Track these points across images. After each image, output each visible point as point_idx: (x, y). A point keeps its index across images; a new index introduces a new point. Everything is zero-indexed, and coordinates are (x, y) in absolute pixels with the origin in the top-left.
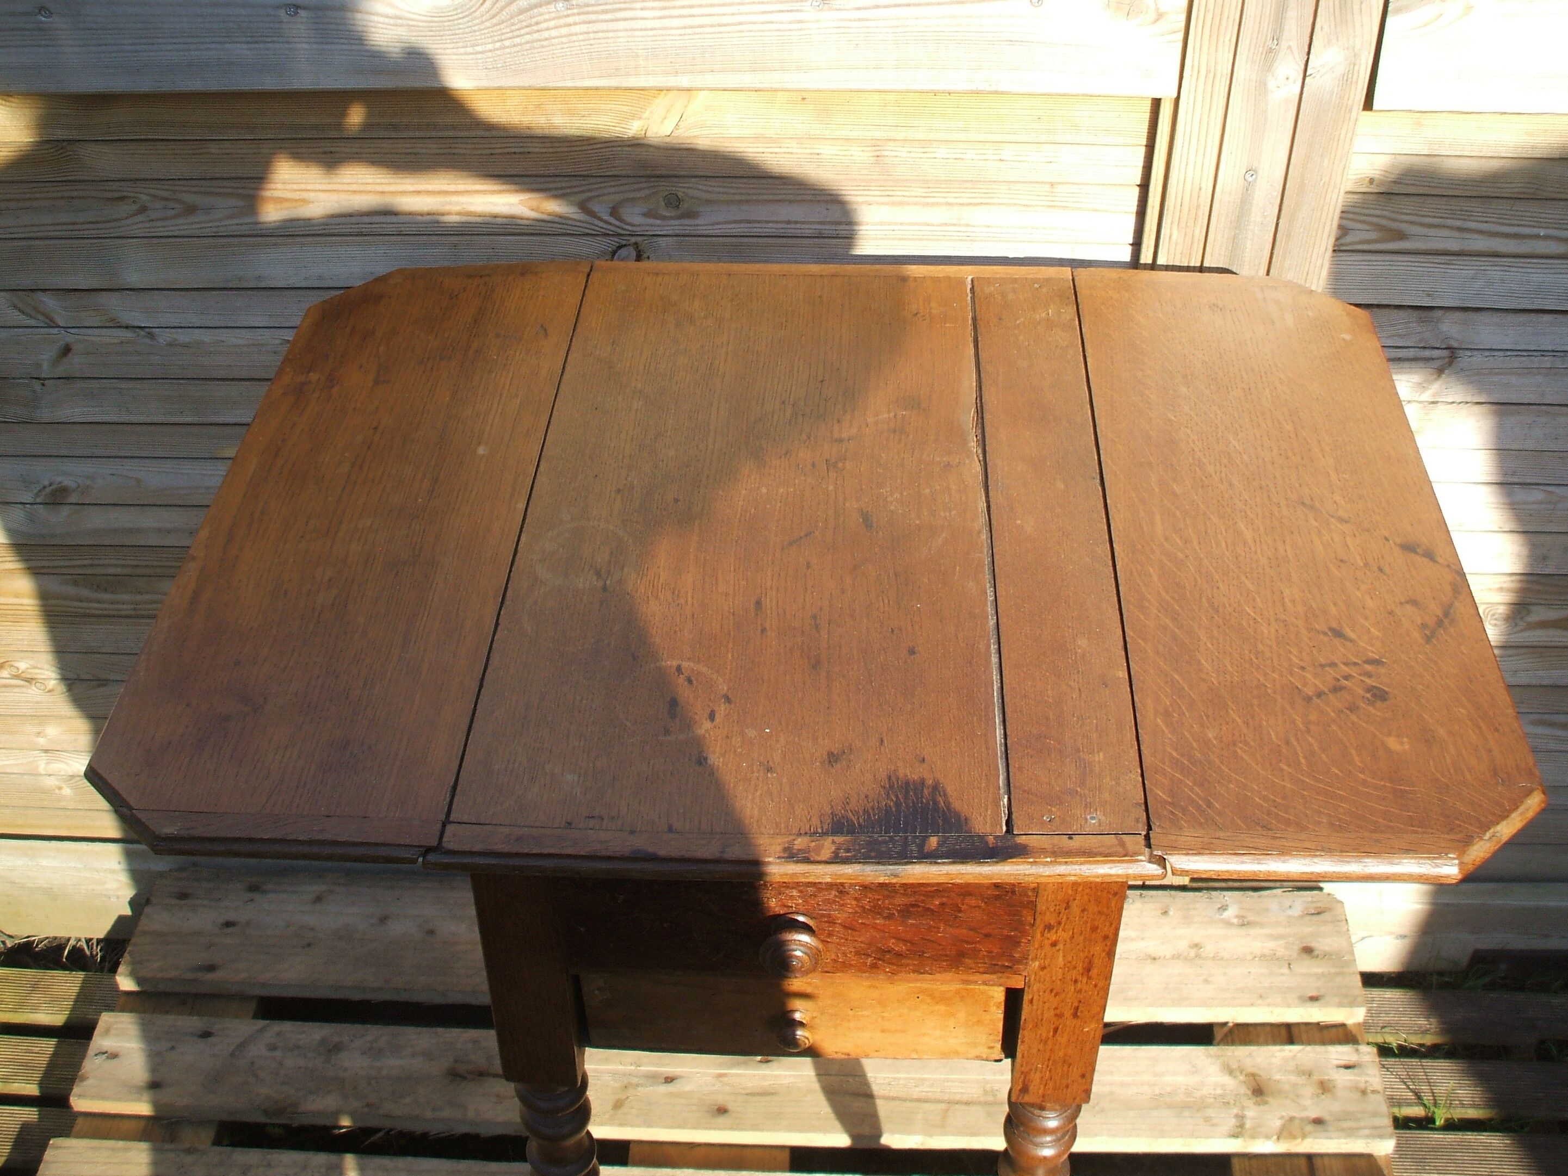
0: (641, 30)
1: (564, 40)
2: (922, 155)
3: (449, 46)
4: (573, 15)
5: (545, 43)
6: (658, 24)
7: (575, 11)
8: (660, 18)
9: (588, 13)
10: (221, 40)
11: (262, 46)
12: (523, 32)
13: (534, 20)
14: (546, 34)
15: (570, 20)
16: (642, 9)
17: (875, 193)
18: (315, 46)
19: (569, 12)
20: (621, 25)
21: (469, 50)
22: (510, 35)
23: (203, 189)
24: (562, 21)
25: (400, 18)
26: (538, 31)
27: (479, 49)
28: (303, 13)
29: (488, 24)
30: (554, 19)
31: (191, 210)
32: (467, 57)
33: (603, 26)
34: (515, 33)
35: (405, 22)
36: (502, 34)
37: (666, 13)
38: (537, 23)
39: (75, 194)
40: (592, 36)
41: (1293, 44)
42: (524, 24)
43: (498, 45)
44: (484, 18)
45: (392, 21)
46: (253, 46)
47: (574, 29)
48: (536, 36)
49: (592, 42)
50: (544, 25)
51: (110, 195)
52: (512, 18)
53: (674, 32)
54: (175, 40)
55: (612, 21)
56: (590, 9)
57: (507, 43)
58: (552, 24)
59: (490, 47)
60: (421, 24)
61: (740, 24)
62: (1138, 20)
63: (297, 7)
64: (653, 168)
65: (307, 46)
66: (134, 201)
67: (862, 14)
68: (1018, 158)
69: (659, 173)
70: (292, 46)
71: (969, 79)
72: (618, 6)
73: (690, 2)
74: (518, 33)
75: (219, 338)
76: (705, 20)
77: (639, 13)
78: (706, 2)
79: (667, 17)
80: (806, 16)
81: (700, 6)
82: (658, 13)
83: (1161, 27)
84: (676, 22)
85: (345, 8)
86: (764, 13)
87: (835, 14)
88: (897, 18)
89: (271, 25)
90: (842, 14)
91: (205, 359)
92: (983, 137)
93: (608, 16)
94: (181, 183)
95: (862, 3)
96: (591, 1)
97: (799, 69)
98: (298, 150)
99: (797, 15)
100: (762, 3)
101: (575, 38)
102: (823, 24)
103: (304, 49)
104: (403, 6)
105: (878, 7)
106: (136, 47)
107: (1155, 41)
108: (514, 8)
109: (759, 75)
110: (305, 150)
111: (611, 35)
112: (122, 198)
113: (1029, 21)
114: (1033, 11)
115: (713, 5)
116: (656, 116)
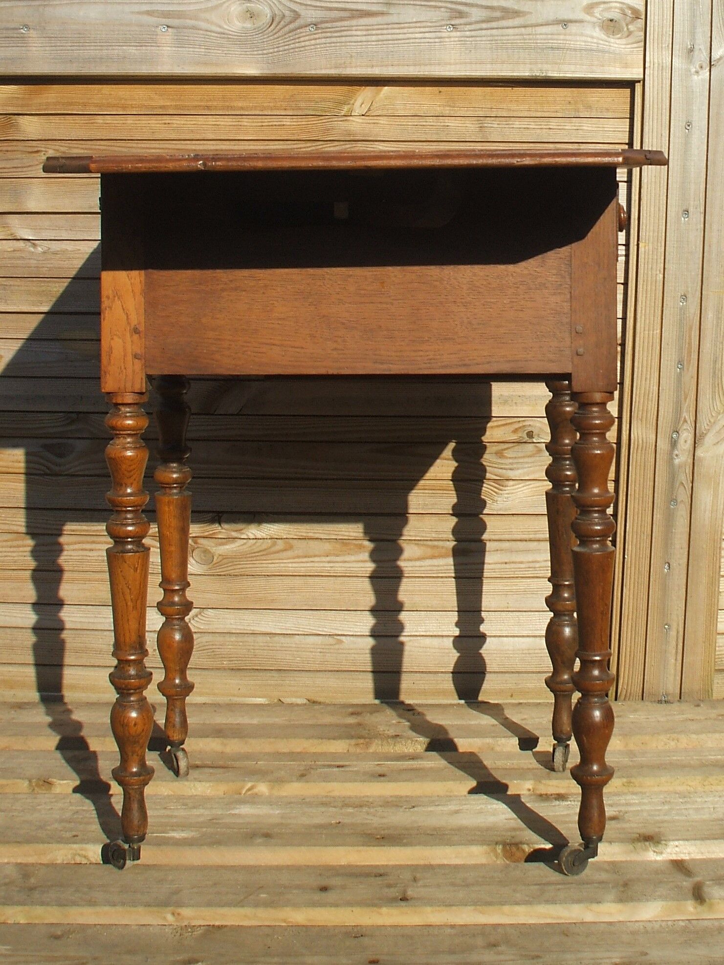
0: (355, 42)
1: (312, 47)
2: (506, 126)
3: (249, 50)
4: (319, 33)
5: (302, 49)
6: (364, 38)
7: (320, 31)
8: (365, 35)
9: (326, 32)
10: (121, 44)
11: (144, 48)
12: (290, 42)
13: (297, 36)
14: (303, 44)
15: (317, 36)
16: (356, 30)
18: (174, 49)
19: (316, 32)
20: (343, 39)
21: (260, 52)
22: (283, 44)
24: (312, 37)
25: (224, 34)
26: (299, 42)
27: (265, 52)
28: (170, 30)
29: (271, 38)
30: (308, 35)
32: (258, 56)
34: (286, 43)
35: (226, 36)
36: (279, 44)
37: (370, 32)
38: (299, 38)
39: (10, 148)
40: (328, 45)
41: (702, 47)
42: (291, 38)
43: (276, 50)
44: (270, 34)
45: (219, 35)
46: (139, 48)
47: (318, 41)
48: (297, 45)
49: (328, 49)
50: (302, 39)
51: (30, 150)
52: (285, 35)
53: (373, 43)
54: (96, 44)
55: (339, 37)
56: (329, 30)
57: (281, 49)
58: (307, 38)
59: (271, 51)
60: (234, 37)
61: (408, 39)
62: (619, 36)
63: (168, 27)
64: (354, 135)
65: (169, 48)
66: (44, 154)
67: (473, 33)
68: (559, 127)
69: (357, 138)
70: (161, 48)
71: (531, 70)
72: (343, 28)
73: (380, 27)
74: (288, 43)
75: (78, 248)
76: (389, 37)
77: (354, 33)
78: (390, 26)
79: (368, 35)
80: (443, 35)
81: (387, 29)
82: (364, 33)
83: (631, 39)
84: (374, 38)
85: (194, 28)
86: (421, 33)
87: (458, 34)
88: (492, 35)
89: (152, 36)
90: (462, 34)
91: (65, 263)
92: (539, 114)
93: (338, 34)
94: (75, 142)
95: (473, 27)
96: (329, 25)
97: (439, 64)
98: (150, 122)
99: (439, 34)
100: (420, 27)
101: (318, 46)
102: (452, 39)
103: (167, 50)
104: (225, 27)
105: (481, 29)
106: (72, 48)
107: (629, 46)
108: (287, 29)
109: (418, 68)
110: (153, 122)
111: (338, 44)
112: (37, 152)
113: (562, 37)
114: (563, 31)
115: (394, 29)
116: (358, 103)
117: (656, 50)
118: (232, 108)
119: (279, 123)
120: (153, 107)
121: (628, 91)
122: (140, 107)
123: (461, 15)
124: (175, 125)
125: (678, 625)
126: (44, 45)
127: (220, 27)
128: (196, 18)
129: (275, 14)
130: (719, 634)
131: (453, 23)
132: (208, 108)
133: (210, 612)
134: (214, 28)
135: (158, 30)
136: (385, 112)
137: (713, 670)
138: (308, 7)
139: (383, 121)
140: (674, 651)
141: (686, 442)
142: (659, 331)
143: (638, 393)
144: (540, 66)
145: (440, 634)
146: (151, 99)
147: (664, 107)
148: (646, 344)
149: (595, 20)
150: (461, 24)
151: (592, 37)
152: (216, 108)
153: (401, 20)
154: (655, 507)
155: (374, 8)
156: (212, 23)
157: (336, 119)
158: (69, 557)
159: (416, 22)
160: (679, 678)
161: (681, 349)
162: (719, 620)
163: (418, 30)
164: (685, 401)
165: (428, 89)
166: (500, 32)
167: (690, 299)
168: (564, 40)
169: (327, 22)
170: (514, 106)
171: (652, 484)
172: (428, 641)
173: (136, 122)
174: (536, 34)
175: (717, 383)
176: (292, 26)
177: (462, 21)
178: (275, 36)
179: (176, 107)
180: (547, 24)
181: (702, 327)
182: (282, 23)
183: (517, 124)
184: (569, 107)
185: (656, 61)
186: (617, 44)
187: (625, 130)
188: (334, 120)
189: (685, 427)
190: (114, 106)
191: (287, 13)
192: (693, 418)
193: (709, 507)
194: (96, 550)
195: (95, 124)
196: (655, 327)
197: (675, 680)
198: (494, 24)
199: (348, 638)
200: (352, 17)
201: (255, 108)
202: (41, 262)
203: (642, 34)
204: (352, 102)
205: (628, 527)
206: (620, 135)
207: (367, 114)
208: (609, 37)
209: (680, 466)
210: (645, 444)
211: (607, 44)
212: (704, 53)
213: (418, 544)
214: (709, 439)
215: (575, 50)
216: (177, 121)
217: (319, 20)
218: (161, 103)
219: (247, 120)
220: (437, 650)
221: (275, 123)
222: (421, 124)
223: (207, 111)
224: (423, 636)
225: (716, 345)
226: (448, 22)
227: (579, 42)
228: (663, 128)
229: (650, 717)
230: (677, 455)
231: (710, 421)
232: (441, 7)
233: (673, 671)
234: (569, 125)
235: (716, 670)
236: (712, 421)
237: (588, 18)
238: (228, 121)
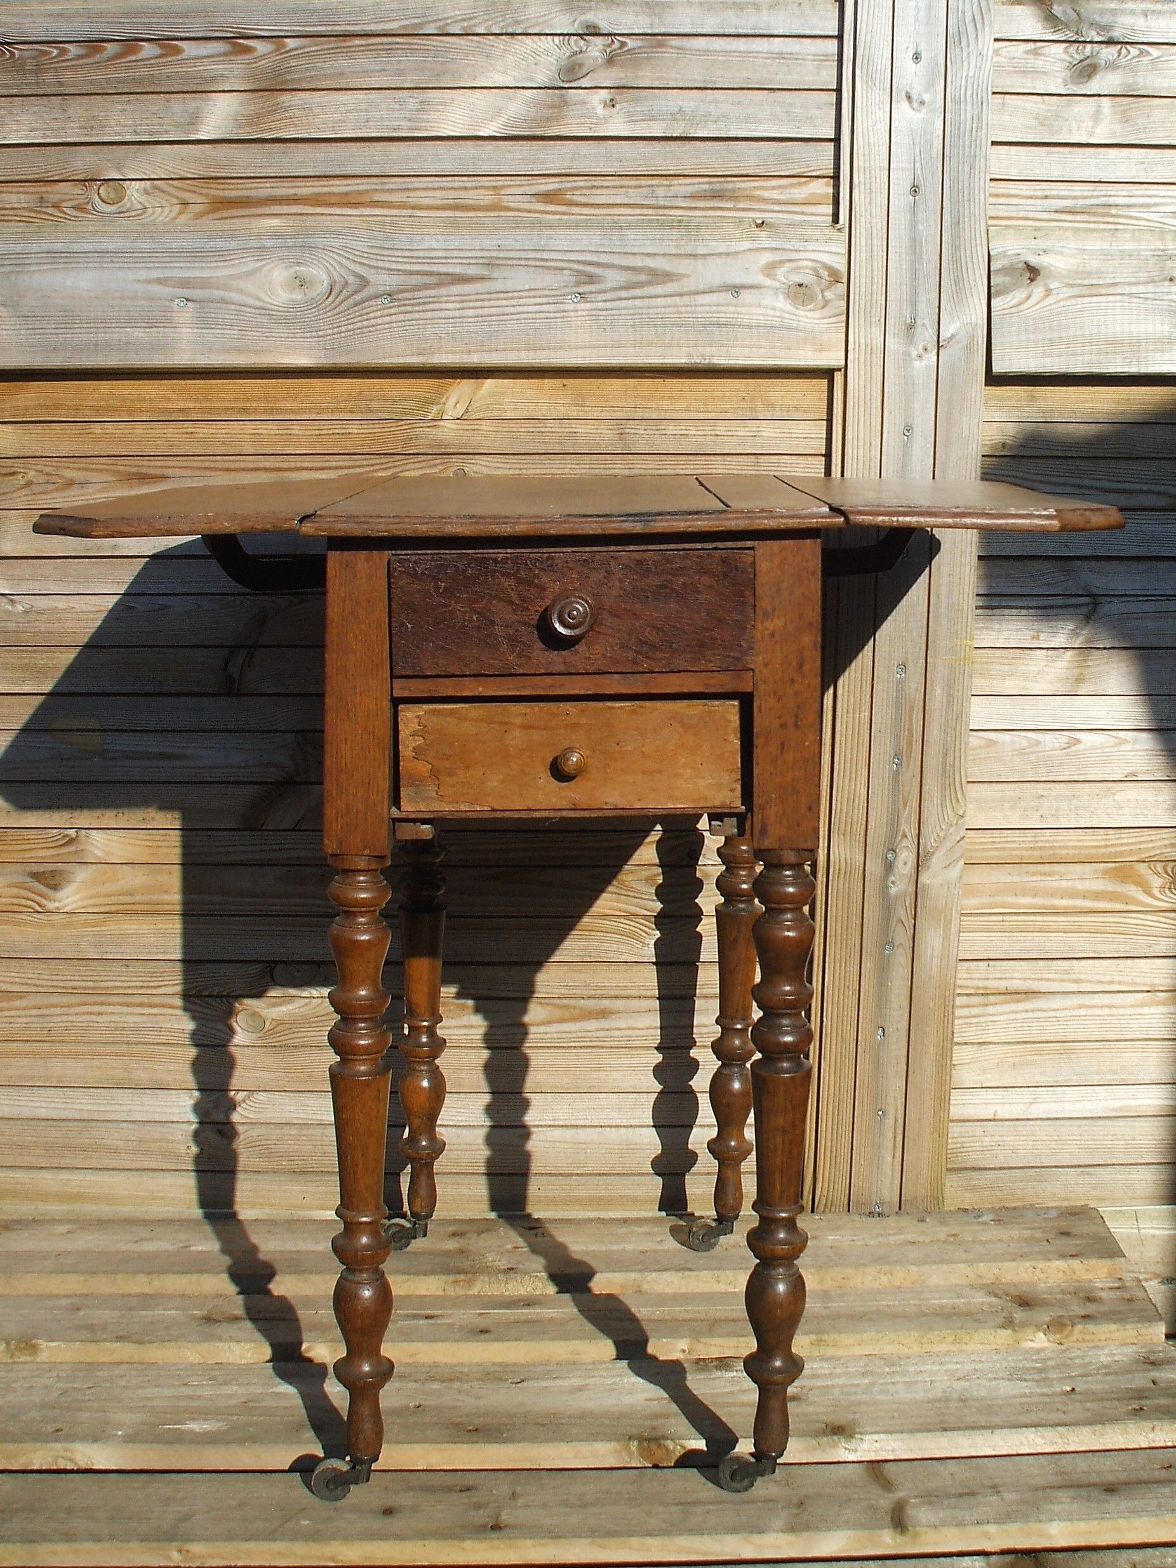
0: (445, 318)
1: (386, 326)
2: (656, 432)
3: (299, 331)
4: (395, 306)
5: (372, 329)
6: (457, 313)
7: (396, 304)
8: (460, 309)
9: (405, 305)
10: (124, 325)
11: (154, 329)
12: (356, 320)
13: (365, 311)
14: (373, 322)
15: (393, 311)
16: (446, 302)
17: (619, 466)
18: (196, 331)
19: (391, 304)
20: (429, 315)
21: (314, 334)
22: (346, 322)
23: (81, 466)
24: (385, 312)
25: (265, 309)
26: (367, 320)
27: (321, 333)
28: (189, 304)
29: (329, 314)
30: (380, 310)
31: (70, 484)
32: (311, 340)
33: (417, 315)
34: (349, 322)
35: (267, 312)
36: (343, 321)
37: (465, 305)
38: (367, 314)
40: (407, 323)
41: (927, 322)
42: (357, 314)
43: (334, 331)
44: (327, 309)
45: (257, 311)
46: (148, 330)
47: (392, 318)
48: (365, 323)
49: (407, 328)
50: (371, 315)
52: (348, 309)
53: (470, 320)
54: (88, 325)
55: (422, 311)
56: (408, 302)
57: (343, 329)
58: (378, 313)
59: (327, 332)
60: (279, 314)
62: (811, 306)
63: (187, 300)
64: (447, 446)
65: (189, 330)
66: (23, 477)
67: (609, 305)
68: (730, 433)
69: (452, 450)
70: (178, 330)
71: (689, 355)
72: (428, 300)
73: (482, 297)
74: (352, 321)
75: (71, 605)
76: (493, 311)
77: (444, 306)
78: (493, 296)
79: (464, 308)
80: (567, 307)
81: (490, 300)
82: (458, 306)
83: (828, 311)
84: (471, 312)
85: (223, 301)
86: (536, 305)
87: (588, 305)
88: (634, 308)
89: (165, 314)
90: (594, 305)
91: (55, 625)
92: (701, 416)
93: (421, 308)
94: (65, 459)
95: (608, 296)
96: (409, 295)
97: (561, 348)
98: (165, 431)
99: (561, 307)
100: (535, 297)
101: (394, 325)
102: (580, 313)
103: (186, 332)
104: (267, 299)
105: (620, 299)
106: (57, 331)
107: (825, 321)
108: (351, 301)
109: (532, 353)
110: (171, 431)
111: (422, 322)
112: (13, 474)
113: (732, 309)
114: (734, 301)
115: (498, 299)
116: (451, 402)
117: (862, 326)
118: (278, 410)
119: (344, 431)
120: (170, 411)
121: (824, 383)
122: (152, 410)
123: (591, 279)
124: (201, 435)
125: (896, 1111)
126: (18, 327)
127: (259, 299)
128: (226, 288)
129: (335, 281)
130: (953, 1121)
131: (581, 290)
132: (245, 410)
133: (262, 1096)
134: (250, 301)
135: (174, 305)
136: (488, 415)
137: (944, 1169)
138: (380, 271)
139: (485, 426)
140: (891, 1145)
141: (905, 863)
142: (867, 714)
143: (839, 798)
144: (701, 349)
145: (573, 1123)
146: (168, 399)
147: (874, 405)
148: (850, 732)
149: (777, 284)
150: (591, 293)
151: (774, 309)
152: (255, 410)
153: (509, 287)
154: (864, 953)
155: (472, 271)
156: (249, 295)
157: (421, 425)
158: (70, 1024)
159: (529, 290)
160: (898, 1182)
161: (898, 737)
162: (951, 1102)
163: (532, 301)
164: (905, 808)
165: (547, 382)
166: (646, 302)
167: (910, 670)
168: (733, 313)
169: (406, 291)
170: (666, 405)
171: (859, 921)
172: (557, 1133)
173: (148, 431)
174: (695, 306)
175: (947, 783)
176: (358, 297)
177: (593, 288)
178: (335, 312)
179: (202, 411)
180: (711, 291)
181: (927, 708)
182: (344, 293)
183: (671, 429)
184: (743, 405)
185: (862, 341)
186: (809, 318)
187: (820, 436)
188: (418, 425)
189: (904, 845)
190: (117, 410)
191: (351, 279)
192: (915, 832)
193: (938, 951)
194: (106, 1014)
195: (90, 436)
196: (863, 708)
197: (892, 1184)
198: (637, 292)
199: (449, 1129)
200: (440, 284)
201: (310, 410)
202: (21, 625)
203: (844, 303)
204: (443, 401)
205: (826, 980)
206: (814, 443)
207: (464, 417)
208: (797, 308)
209: (897, 897)
210: (849, 869)
211: (795, 317)
212: (930, 331)
213: (541, 1003)
214: (937, 861)
215: (750, 327)
216: (204, 430)
217: (395, 288)
218: (181, 405)
219: (299, 427)
220: (571, 1146)
221: (337, 431)
222: (538, 430)
223: (244, 415)
224: (550, 1126)
225: (946, 732)
226: (575, 290)
227: (756, 315)
228: (873, 435)
229: (855, 1238)
230: (893, 882)
231: (938, 836)
232: (563, 269)
233: (889, 1173)
234: (742, 430)
235: (948, 1170)
236: (942, 835)
237: (767, 282)
238: (272, 429)
